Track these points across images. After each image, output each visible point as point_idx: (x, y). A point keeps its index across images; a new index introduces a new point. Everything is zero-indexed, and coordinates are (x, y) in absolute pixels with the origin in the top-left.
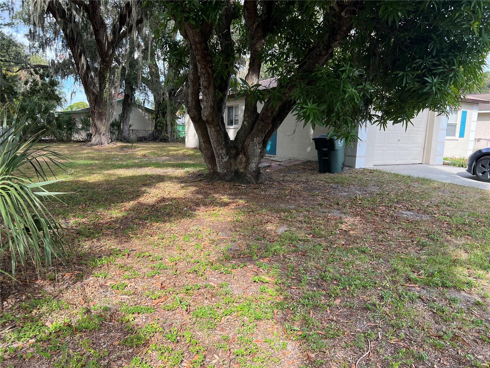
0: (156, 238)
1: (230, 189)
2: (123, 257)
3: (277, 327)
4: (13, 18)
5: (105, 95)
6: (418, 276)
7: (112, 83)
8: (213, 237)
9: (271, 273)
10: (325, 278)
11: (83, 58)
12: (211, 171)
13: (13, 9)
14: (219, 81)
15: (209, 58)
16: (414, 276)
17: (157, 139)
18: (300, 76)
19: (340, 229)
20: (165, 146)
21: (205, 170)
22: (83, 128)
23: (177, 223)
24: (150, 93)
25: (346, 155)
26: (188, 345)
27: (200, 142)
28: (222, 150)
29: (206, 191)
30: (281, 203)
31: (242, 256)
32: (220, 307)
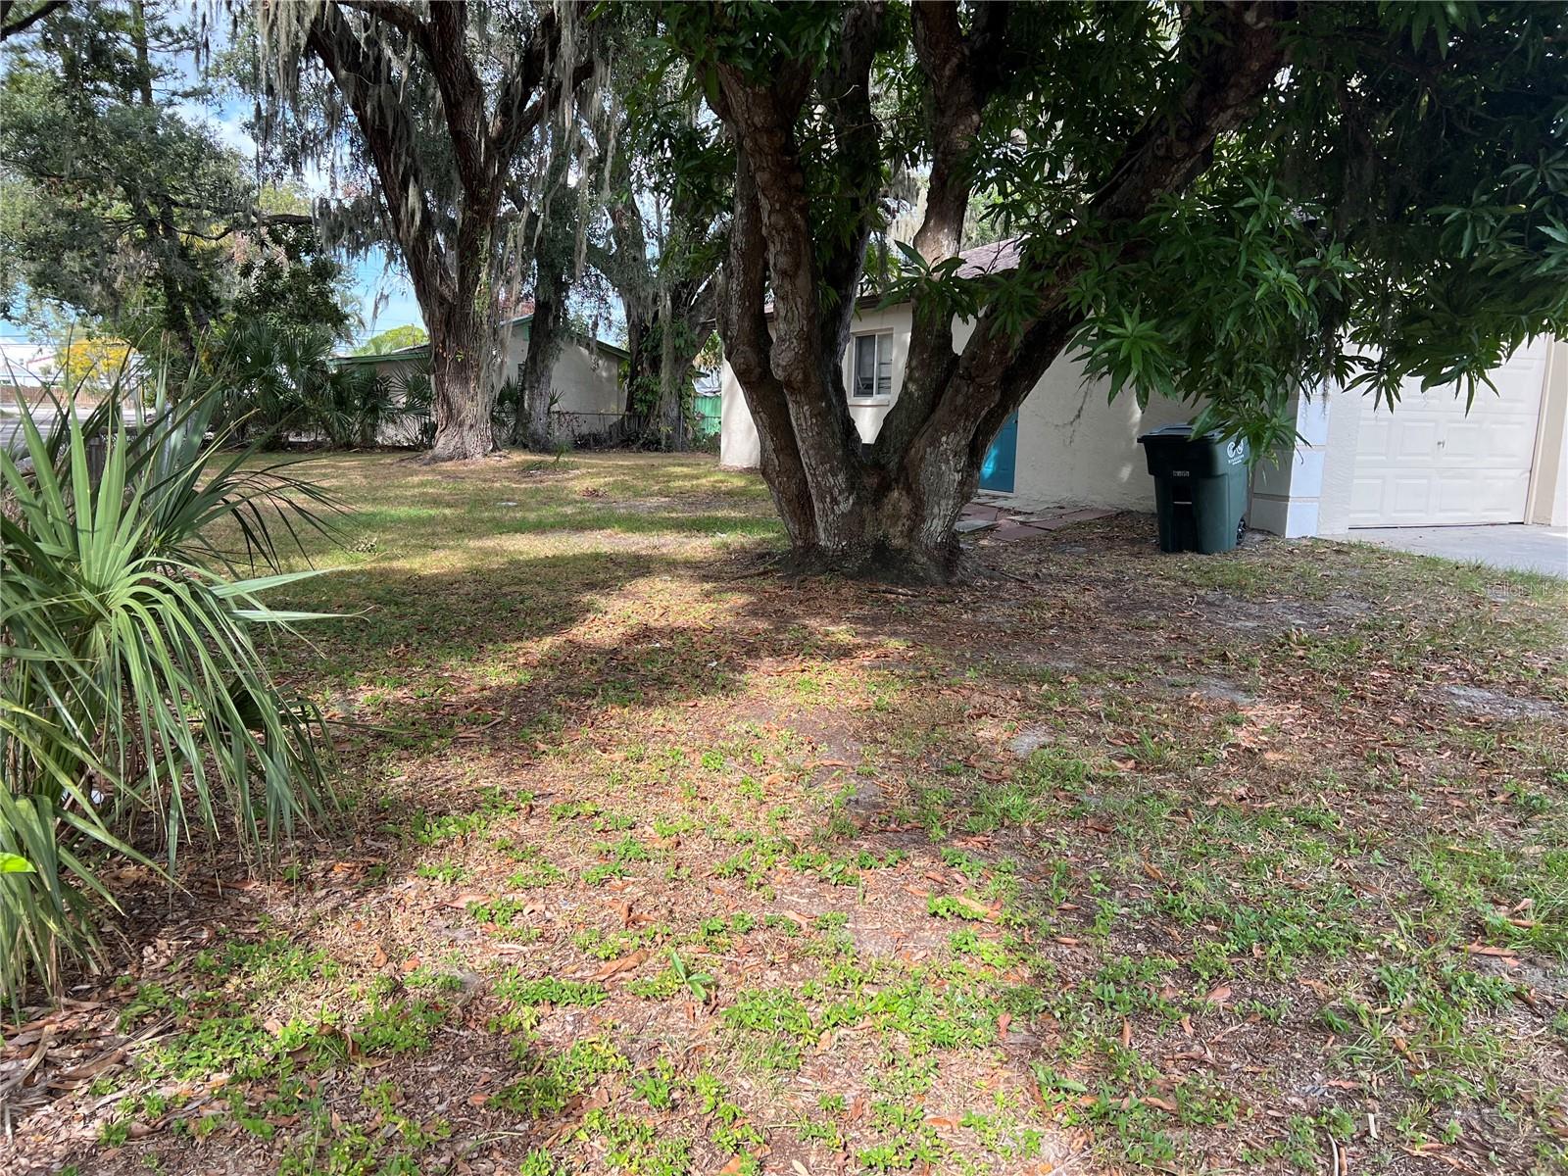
0: (618, 756)
1: (860, 601)
2: (514, 815)
3: (1007, 1074)
4: (207, 75)
5: (477, 305)
6: (1511, 916)
7: (500, 268)
8: (800, 757)
9: (991, 888)
10: (1176, 913)
11: (412, 191)
12: (799, 543)
13: (206, 45)
14: (829, 254)
15: (796, 179)
16: (1498, 917)
17: (633, 442)
18: (1100, 230)
19: (1230, 745)
20: (656, 462)
21: (778, 540)
22: (409, 408)
23: (686, 711)
24: (613, 297)
25: (1252, 494)
26: (707, 1119)
27: (763, 450)
28: (834, 475)
29: (778, 605)
30: (1028, 651)
31: (893, 826)
32: (817, 997)
